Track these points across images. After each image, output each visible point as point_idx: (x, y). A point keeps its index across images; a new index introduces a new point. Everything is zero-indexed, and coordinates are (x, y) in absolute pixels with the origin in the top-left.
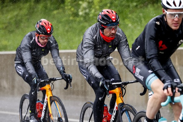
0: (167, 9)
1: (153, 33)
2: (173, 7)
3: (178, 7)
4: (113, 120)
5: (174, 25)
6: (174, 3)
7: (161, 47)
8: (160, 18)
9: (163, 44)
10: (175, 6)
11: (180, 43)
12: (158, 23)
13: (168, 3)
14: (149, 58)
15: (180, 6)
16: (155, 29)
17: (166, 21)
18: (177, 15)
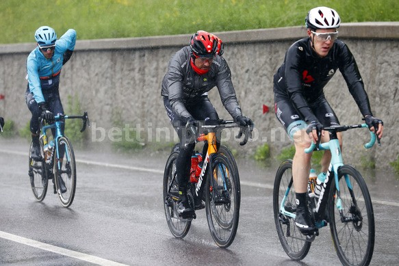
0: (315, 29)
1: (295, 61)
2: (325, 26)
3: (330, 26)
4: (203, 175)
5: (323, 49)
6: (325, 21)
7: (306, 79)
8: (305, 42)
9: (308, 75)
10: (328, 24)
11: (330, 73)
12: (301, 48)
13: (317, 22)
14: (290, 91)
15: (333, 24)
16: (297, 56)
17: (313, 46)
18: (329, 36)
